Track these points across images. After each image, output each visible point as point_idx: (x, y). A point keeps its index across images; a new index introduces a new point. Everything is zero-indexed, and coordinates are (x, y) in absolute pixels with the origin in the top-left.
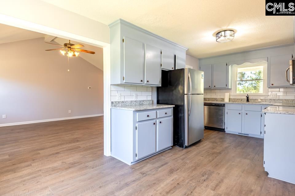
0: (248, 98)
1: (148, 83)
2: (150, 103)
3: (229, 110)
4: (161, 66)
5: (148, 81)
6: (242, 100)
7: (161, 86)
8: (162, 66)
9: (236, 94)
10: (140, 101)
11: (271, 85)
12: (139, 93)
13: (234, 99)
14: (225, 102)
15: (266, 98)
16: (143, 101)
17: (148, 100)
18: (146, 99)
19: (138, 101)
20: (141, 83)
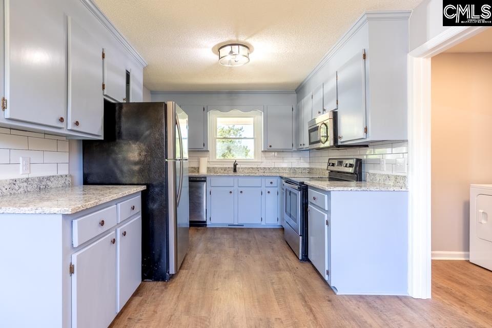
0: (235, 166)
1: (76, 128)
2: (67, 183)
3: (212, 188)
4: (104, 88)
5: (77, 124)
6: (225, 169)
7: (102, 138)
8: (105, 90)
9: (215, 160)
10: (41, 180)
11: (269, 148)
12: (36, 157)
13: (213, 168)
14: (200, 173)
15: (258, 166)
16: (48, 178)
17: (62, 176)
18: (54, 173)
19: (33, 180)
20: (60, 125)
